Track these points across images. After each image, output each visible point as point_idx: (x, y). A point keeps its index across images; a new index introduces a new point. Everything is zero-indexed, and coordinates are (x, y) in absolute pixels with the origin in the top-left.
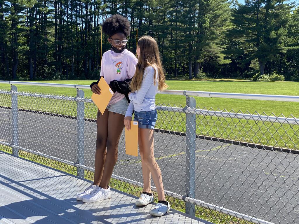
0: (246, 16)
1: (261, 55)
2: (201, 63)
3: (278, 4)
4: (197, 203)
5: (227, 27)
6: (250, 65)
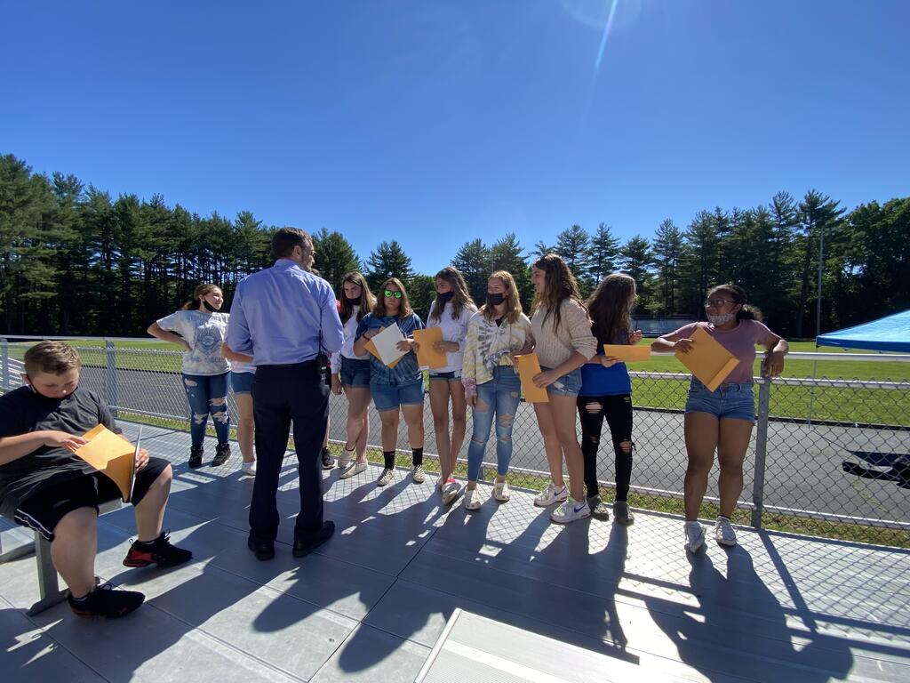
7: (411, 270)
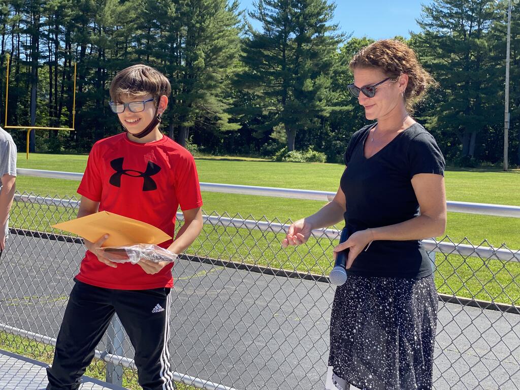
0: (266, 53)
1: (289, 119)
2: (191, 128)
3: (317, 36)
4: (125, 364)
5: (235, 69)
6: (272, 134)
7: (335, 27)
